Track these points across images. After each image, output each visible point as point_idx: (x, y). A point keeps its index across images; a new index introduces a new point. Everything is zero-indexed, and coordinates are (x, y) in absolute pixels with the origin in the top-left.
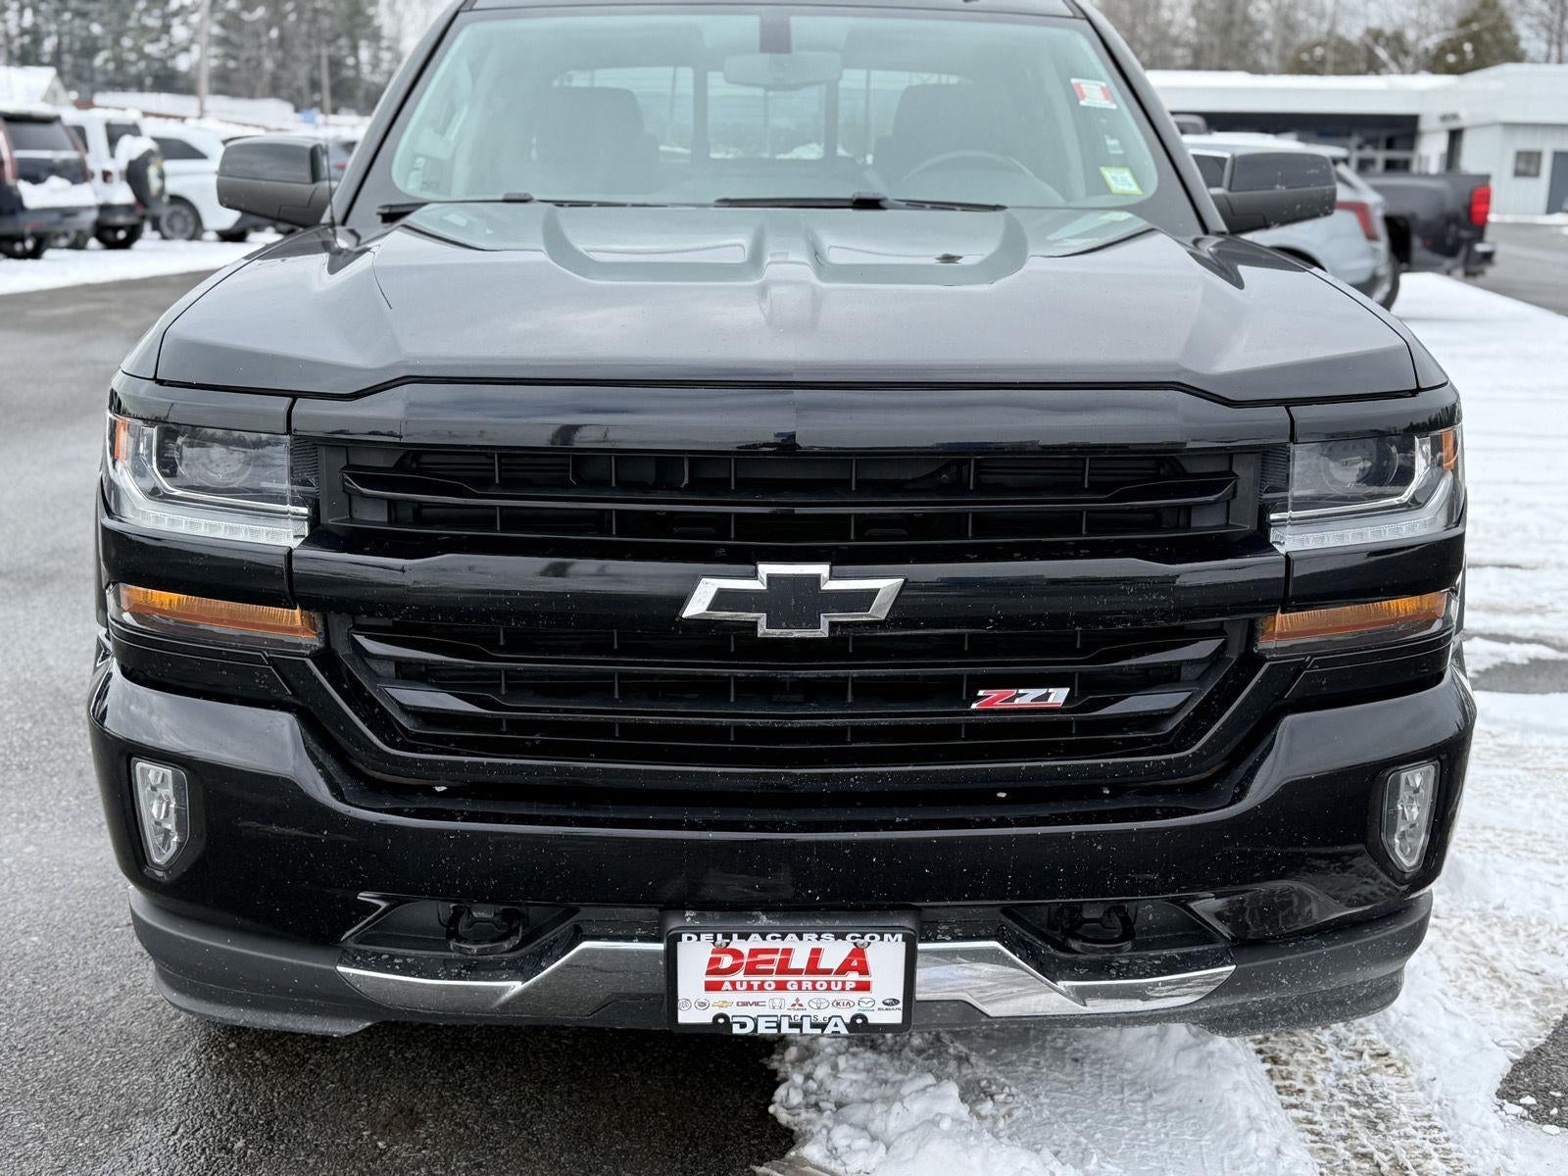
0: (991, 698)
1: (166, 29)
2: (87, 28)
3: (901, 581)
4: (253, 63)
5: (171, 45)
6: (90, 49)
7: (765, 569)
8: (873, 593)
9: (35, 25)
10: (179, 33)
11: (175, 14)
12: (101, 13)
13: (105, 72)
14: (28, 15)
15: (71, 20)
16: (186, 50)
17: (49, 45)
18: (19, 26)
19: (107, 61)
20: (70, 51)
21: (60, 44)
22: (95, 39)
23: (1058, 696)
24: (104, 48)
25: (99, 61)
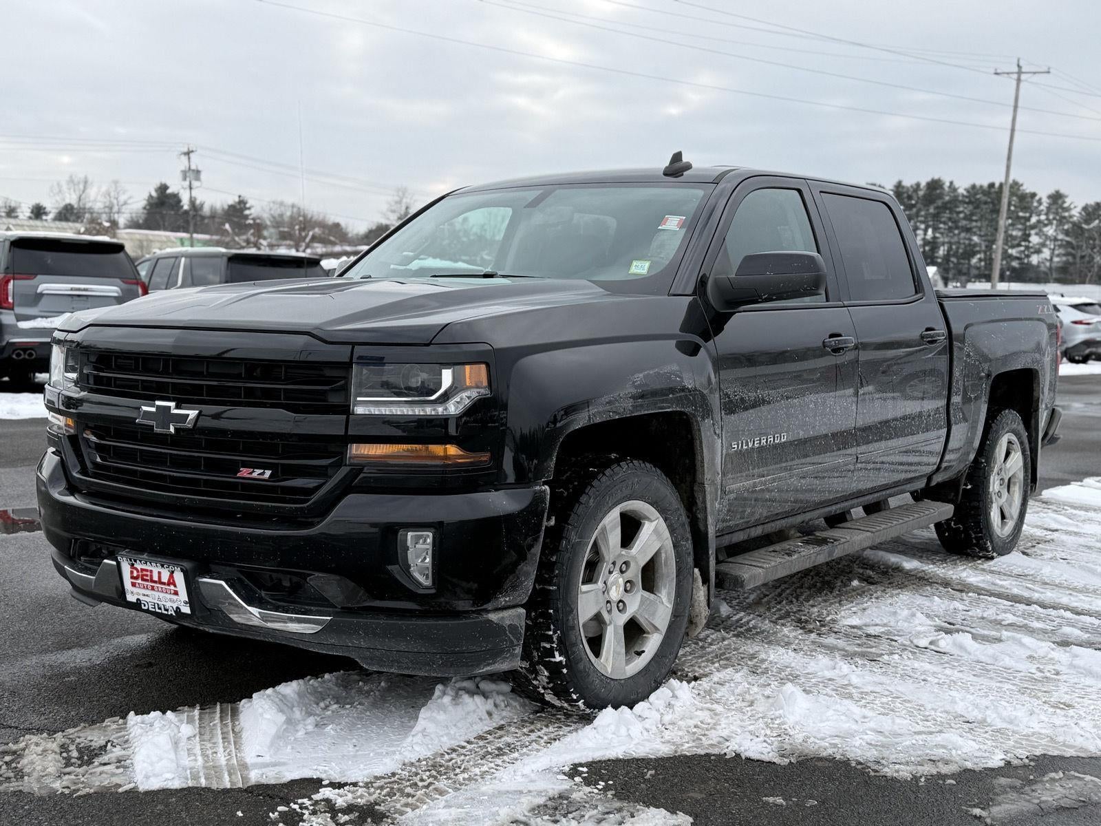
0: (244, 472)
1: (1026, 237)
2: (970, 239)
3: (197, 412)
4: (1087, 259)
5: (1027, 248)
6: (970, 252)
7: (158, 403)
8: (188, 415)
9: (934, 238)
10: (1035, 239)
11: (1033, 227)
12: (980, 229)
13: (978, 268)
14: (930, 232)
15: (959, 234)
16: (1038, 252)
17: (942, 251)
18: (924, 239)
19: (980, 260)
20: (955, 255)
21: (948, 251)
22: (976, 245)
23: (268, 473)
24: (979, 252)
25: (974, 261)
